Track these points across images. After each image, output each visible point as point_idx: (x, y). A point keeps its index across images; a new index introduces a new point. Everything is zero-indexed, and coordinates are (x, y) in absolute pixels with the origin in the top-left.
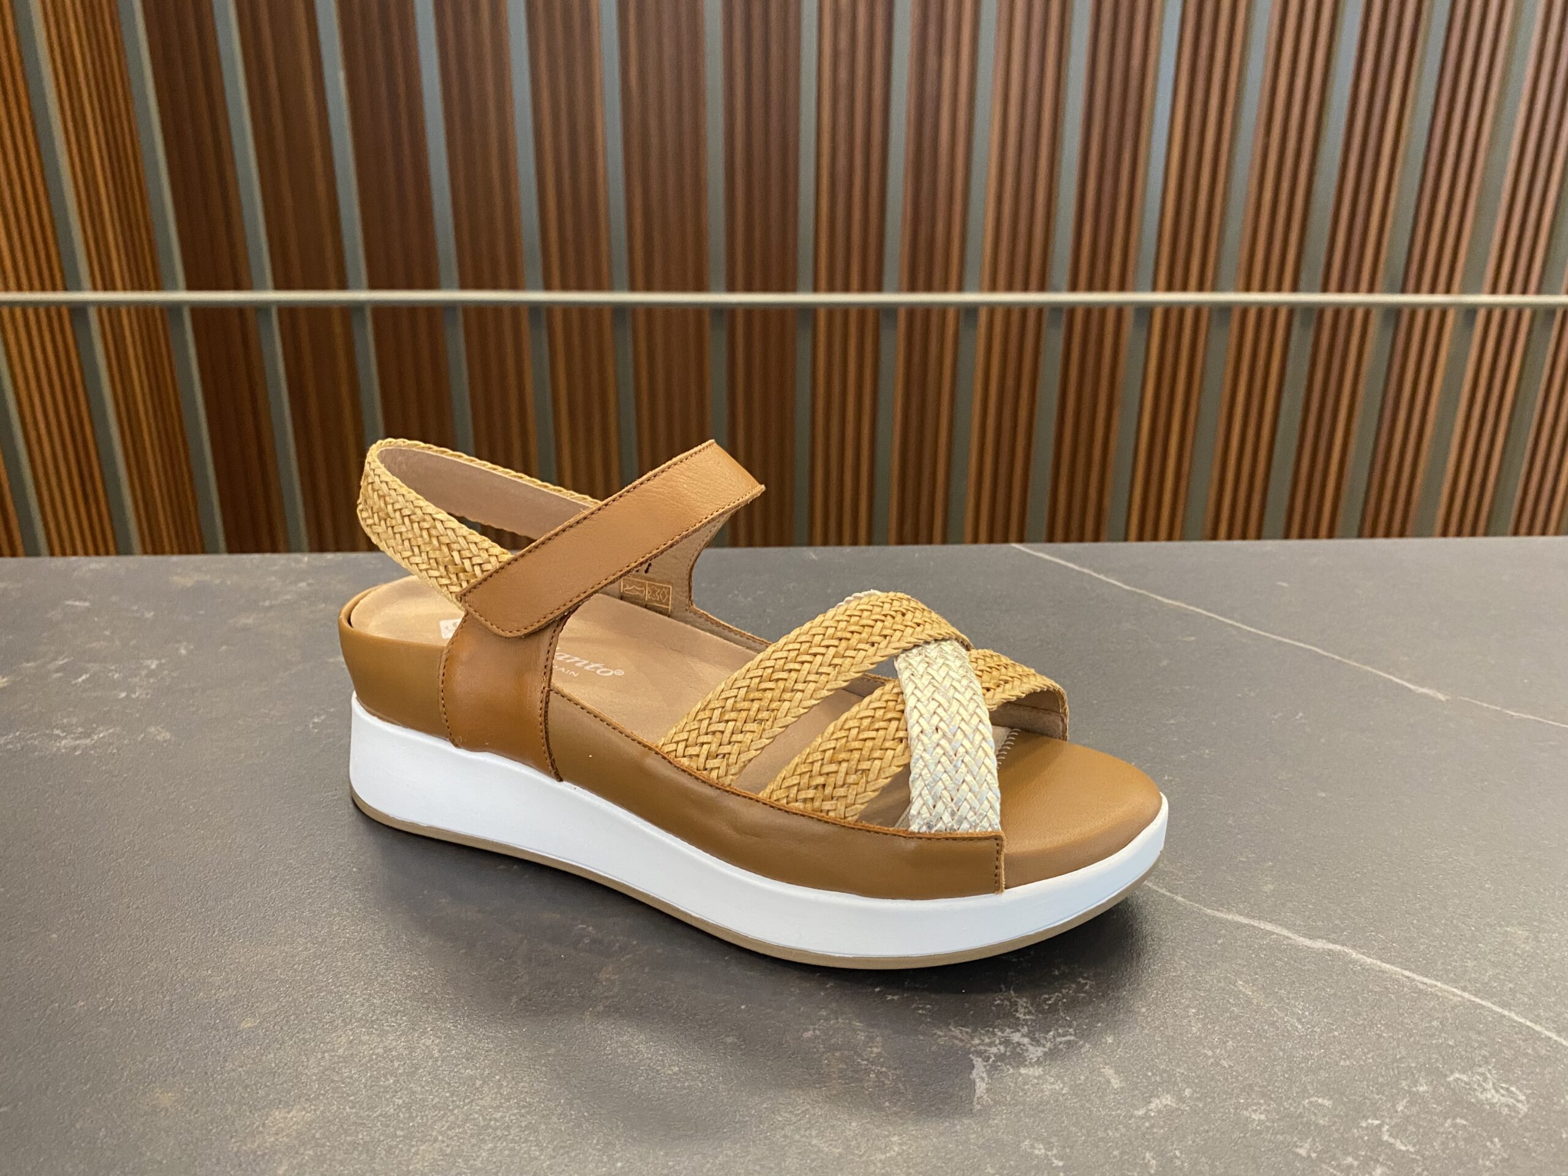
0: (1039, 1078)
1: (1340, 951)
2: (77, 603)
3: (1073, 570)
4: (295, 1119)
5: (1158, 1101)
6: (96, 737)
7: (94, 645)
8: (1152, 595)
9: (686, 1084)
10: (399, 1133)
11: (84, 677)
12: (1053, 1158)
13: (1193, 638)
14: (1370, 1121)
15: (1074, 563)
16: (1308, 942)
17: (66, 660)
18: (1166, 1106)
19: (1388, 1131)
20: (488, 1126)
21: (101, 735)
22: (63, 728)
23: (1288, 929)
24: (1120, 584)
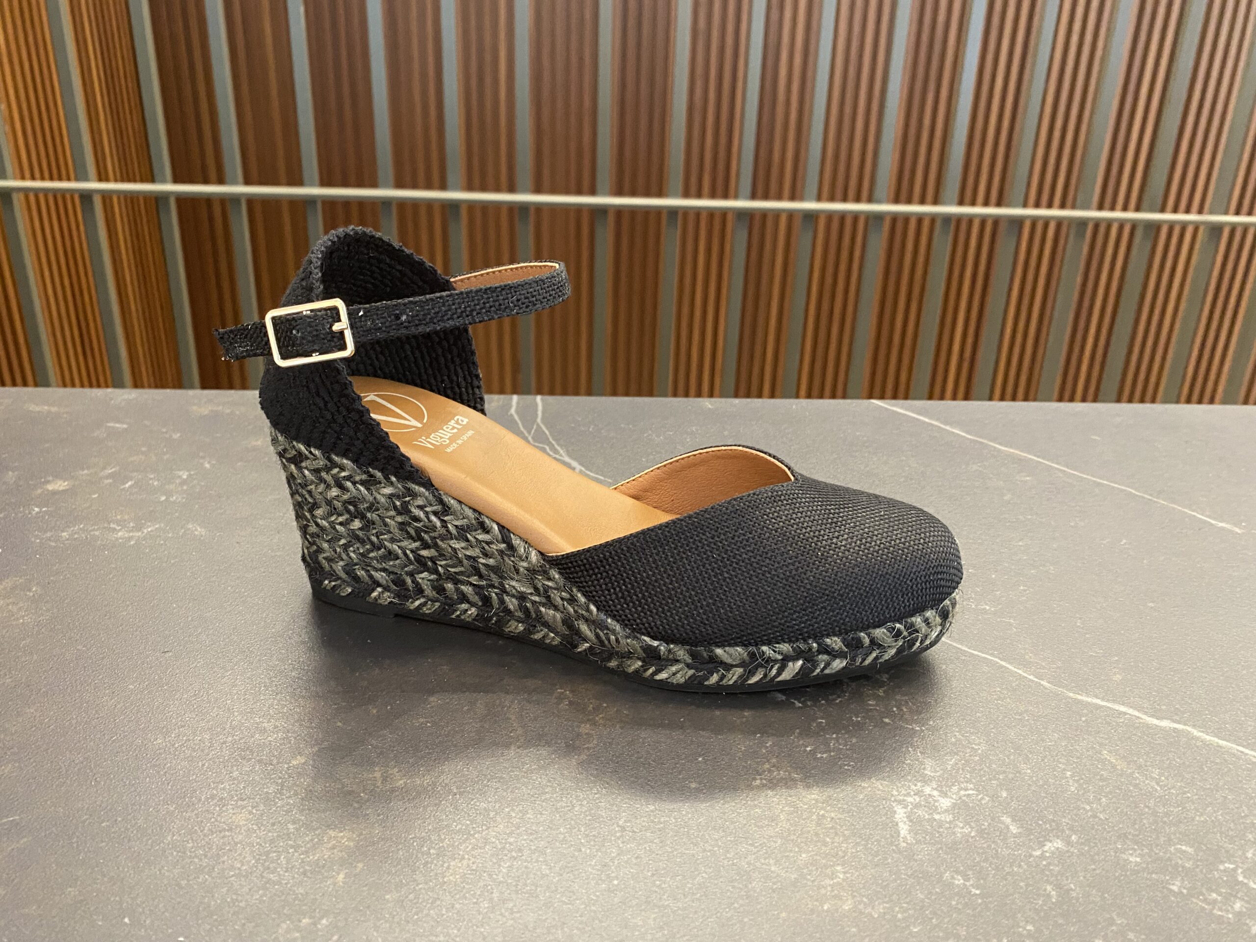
0: (950, 822)
1: (1183, 730)
2: (117, 425)
3: (924, 422)
5: (1050, 844)
6: (145, 531)
7: (134, 458)
8: (991, 444)
9: (662, 820)
11: (130, 483)
12: (971, 888)
13: (1028, 478)
14: (1227, 865)
15: (923, 416)
16: (1155, 722)
17: (113, 470)
18: (1058, 849)
19: (1242, 873)
20: (504, 848)
21: (149, 530)
22: (118, 523)
23: (1138, 711)
24: (963, 434)
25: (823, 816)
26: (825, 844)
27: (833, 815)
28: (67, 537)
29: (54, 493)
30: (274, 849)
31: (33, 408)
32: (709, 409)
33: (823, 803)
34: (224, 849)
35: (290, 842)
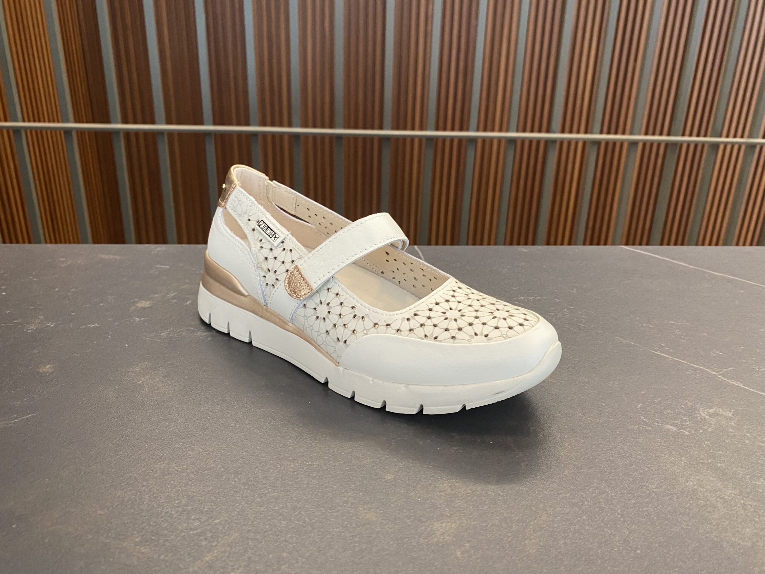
2: (162, 266)
3: (660, 259)
4: (448, 527)
7: (184, 287)
8: (707, 271)
9: (645, 509)
10: (509, 534)
11: (188, 303)
13: (742, 291)
15: (658, 255)
17: (173, 294)
24: (687, 265)
25: (744, 503)
26: (756, 522)
27: (750, 503)
28: (166, 336)
29: (144, 308)
30: (405, 536)
31: (103, 256)
32: (525, 252)
33: (739, 495)
34: (371, 537)
35: (413, 531)
